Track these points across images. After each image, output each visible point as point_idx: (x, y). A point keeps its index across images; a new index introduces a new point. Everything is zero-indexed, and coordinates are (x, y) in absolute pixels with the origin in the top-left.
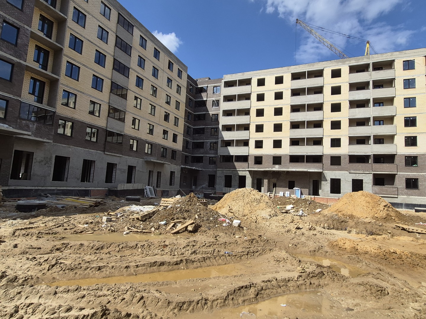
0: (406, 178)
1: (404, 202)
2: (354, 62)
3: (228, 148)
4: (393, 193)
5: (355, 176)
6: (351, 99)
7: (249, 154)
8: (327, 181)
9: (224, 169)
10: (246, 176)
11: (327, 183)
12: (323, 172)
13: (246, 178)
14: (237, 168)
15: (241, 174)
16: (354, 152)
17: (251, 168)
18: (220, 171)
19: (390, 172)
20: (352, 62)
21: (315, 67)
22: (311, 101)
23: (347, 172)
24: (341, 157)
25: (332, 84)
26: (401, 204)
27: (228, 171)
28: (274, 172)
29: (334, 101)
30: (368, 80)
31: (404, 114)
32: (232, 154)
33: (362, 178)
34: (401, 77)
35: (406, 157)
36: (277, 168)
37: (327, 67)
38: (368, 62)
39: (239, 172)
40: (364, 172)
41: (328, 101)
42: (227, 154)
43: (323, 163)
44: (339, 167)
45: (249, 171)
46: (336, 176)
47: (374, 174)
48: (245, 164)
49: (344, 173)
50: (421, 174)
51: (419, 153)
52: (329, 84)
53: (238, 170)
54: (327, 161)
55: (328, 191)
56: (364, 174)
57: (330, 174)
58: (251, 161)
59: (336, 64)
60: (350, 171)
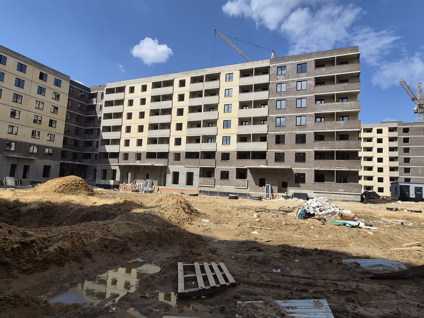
0: (221, 171)
1: (218, 191)
2: (194, 74)
3: (105, 146)
4: (211, 184)
5: (188, 169)
6: (190, 105)
7: (119, 151)
8: (170, 173)
9: (101, 164)
10: (116, 170)
11: (170, 176)
12: (168, 166)
13: (117, 172)
14: (110, 163)
15: (113, 168)
16: (189, 150)
17: (120, 163)
18: (99, 166)
19: (211, 166)
20: (193, 74)
21: (168, 78)
22: (163, 107)
23: (184, 166)
24: (180, 153)
25: (178, 92)
26: (216, 192)
27: (105, 166)
28: (136, 166)
29: (179, 106)
30: (202, 90)
31: (223, 118)
32: (107, 151)
33: (193, 171)
34: (224, 87)
35: (222, 153)
36: (138, 163)
37: (176, 78)
38: (203, 75)
39: (111, 166)
40: (194, 166)
41: (175, 107)
42: (104, 151)
43: (169, 158)
44: (179, 162)
45: (119, 166)
46: (176, 170)
47: (201, 168)
48: (116, 160)
49: (182, 167)
50: (231, 167)
51: (231, 151)
52: (177, 92)
53: (111, 165)
54: (171, 157)
55: (170, 182)
56: (194, 168)
57: (173, 168)
58: (121, 156)
59: (182, 75)
60: (185, 166)
